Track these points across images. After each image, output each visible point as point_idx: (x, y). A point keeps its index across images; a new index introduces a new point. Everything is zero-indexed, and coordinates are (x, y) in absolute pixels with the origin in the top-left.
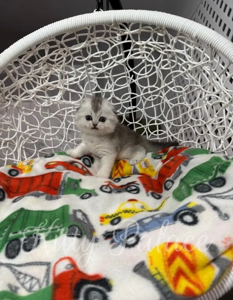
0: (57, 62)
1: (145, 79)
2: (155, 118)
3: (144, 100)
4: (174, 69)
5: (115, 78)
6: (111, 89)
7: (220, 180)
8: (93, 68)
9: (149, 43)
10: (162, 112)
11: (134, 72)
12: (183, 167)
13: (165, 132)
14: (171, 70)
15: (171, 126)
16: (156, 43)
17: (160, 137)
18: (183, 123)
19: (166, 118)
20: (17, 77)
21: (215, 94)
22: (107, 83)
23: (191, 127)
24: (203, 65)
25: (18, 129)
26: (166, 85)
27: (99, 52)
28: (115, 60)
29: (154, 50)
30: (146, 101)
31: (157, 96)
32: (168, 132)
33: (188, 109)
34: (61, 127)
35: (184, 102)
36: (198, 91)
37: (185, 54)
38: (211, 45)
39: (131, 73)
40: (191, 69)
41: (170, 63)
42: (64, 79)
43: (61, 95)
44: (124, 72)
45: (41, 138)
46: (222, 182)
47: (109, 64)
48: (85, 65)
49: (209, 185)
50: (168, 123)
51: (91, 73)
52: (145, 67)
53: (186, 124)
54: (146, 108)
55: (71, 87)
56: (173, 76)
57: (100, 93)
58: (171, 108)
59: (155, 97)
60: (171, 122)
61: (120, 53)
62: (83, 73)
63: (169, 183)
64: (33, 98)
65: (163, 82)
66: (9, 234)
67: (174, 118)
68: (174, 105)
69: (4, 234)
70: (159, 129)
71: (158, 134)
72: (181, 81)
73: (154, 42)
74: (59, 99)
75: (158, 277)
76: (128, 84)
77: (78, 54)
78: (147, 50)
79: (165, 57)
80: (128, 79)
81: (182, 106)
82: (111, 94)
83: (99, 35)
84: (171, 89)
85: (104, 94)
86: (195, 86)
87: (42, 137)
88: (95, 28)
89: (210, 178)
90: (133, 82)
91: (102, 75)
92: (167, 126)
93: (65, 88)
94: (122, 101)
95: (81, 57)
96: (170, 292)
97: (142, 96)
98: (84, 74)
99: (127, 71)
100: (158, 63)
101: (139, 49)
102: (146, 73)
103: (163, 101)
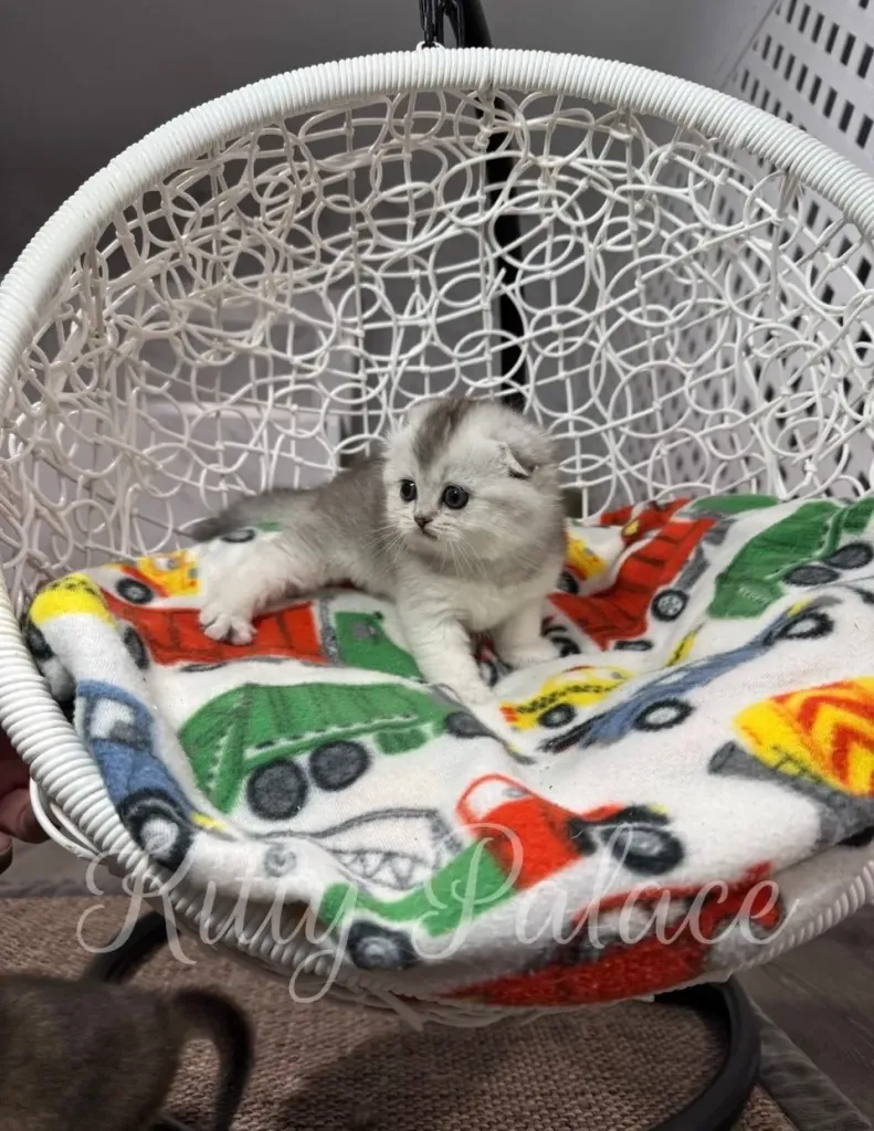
0: (269, 208)
1: (545, 284)
2: (571, 415)
3: (534, 354)
4: (644, 251)
5: (442, 279)
6: (425, 316)
7: (854, 552)
8: (379, 238)
9: (578, 164)
10: (595, 392)
11: (510, 260)
12: (708, 549)
13: (601, 461)
14: (636, 254)
15: (623, 438)
16: (601, 162)
17: (586, 477)
18: (666, 426)
19: (607, 415)
20: (146, 248)
21: (783, 322)
22: (414, 295)
23: (697, 436)
24: (749, 234)
25: (124, 437)
26: (613, 302)
27: (409, 185)
28: (452, 216)
29: (587, 187)
30: (539, 359)
31: (579, 340)
32: (613, 460)
33: (683, 378)
34: (251, 446)
35: (669, 359)
36: (719, 321)
37: (692, 200)
38: (788, 168)
39: (500, 262)
40: (708, 247)
41: (636, 229)
42: (277, 272)
43: (263, 330)
44: (476, 256)
45: (192, 479)
46: (864, 553)
47: (432, 228)
48: (354, 228)
49: (826, 566)
50: (615, 430)
51: (367, 255)
52: (547, 244)
53: (676, 427)
54: (540, 383)
55: (298, 301)
56: (638, 272)
57: (389, 330)
58: (624, 379)
59: (572, 344)
60: (623, 425)
61: (473, 192)
62: (342, 254)
63: (670, 600)
64: (178, 334)
65: (604, 293)
66: (241, 752)
67: (634, 412)
68: (634, 370)
69: (220, 754)
70: (584, 451)
71: (579, 470)
72: (659, 291)
73: (591, 160)
74: (256, 342)
75: (790, 769)
76: (485, 300)
77: (340, 187)
78: (561, 186)
79: (620, 209)
80: (487, 281)
81: (663, 371)
82: (424, 333)
83: (422, 126)
84: (631, 315)
85: (402, 332)
86: (710, 305)
87: (196, 477)
88: (412, 103)
89: (818, 553)
90: (501, 293)
91: (401, 264)
92: (610, 441)
93: (279, 304)
94: (461, 360)
95: (346, 198)
96: (836, 793)
97: (530, 341)
98: (346, 258)
99: (485, 254)
100: (593, 229)
101: (539, 182)
102: (548, 264)
103: (599, 357)
